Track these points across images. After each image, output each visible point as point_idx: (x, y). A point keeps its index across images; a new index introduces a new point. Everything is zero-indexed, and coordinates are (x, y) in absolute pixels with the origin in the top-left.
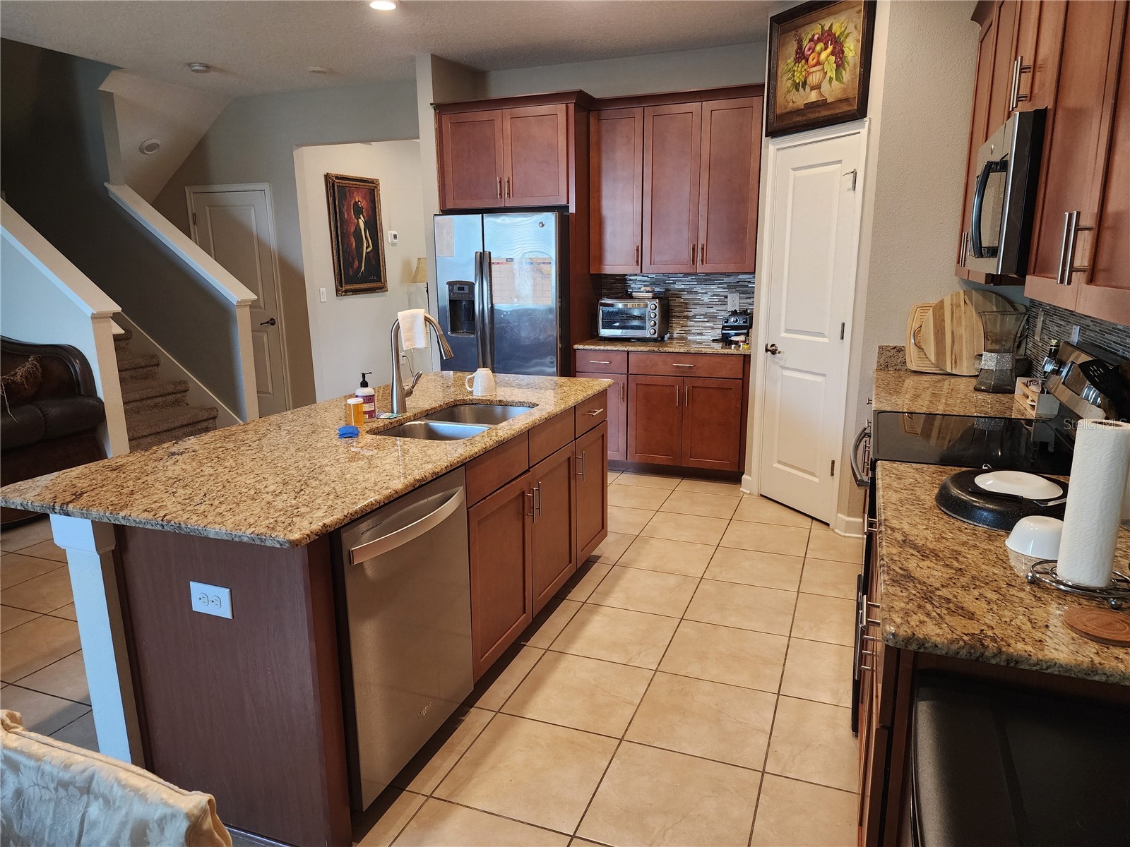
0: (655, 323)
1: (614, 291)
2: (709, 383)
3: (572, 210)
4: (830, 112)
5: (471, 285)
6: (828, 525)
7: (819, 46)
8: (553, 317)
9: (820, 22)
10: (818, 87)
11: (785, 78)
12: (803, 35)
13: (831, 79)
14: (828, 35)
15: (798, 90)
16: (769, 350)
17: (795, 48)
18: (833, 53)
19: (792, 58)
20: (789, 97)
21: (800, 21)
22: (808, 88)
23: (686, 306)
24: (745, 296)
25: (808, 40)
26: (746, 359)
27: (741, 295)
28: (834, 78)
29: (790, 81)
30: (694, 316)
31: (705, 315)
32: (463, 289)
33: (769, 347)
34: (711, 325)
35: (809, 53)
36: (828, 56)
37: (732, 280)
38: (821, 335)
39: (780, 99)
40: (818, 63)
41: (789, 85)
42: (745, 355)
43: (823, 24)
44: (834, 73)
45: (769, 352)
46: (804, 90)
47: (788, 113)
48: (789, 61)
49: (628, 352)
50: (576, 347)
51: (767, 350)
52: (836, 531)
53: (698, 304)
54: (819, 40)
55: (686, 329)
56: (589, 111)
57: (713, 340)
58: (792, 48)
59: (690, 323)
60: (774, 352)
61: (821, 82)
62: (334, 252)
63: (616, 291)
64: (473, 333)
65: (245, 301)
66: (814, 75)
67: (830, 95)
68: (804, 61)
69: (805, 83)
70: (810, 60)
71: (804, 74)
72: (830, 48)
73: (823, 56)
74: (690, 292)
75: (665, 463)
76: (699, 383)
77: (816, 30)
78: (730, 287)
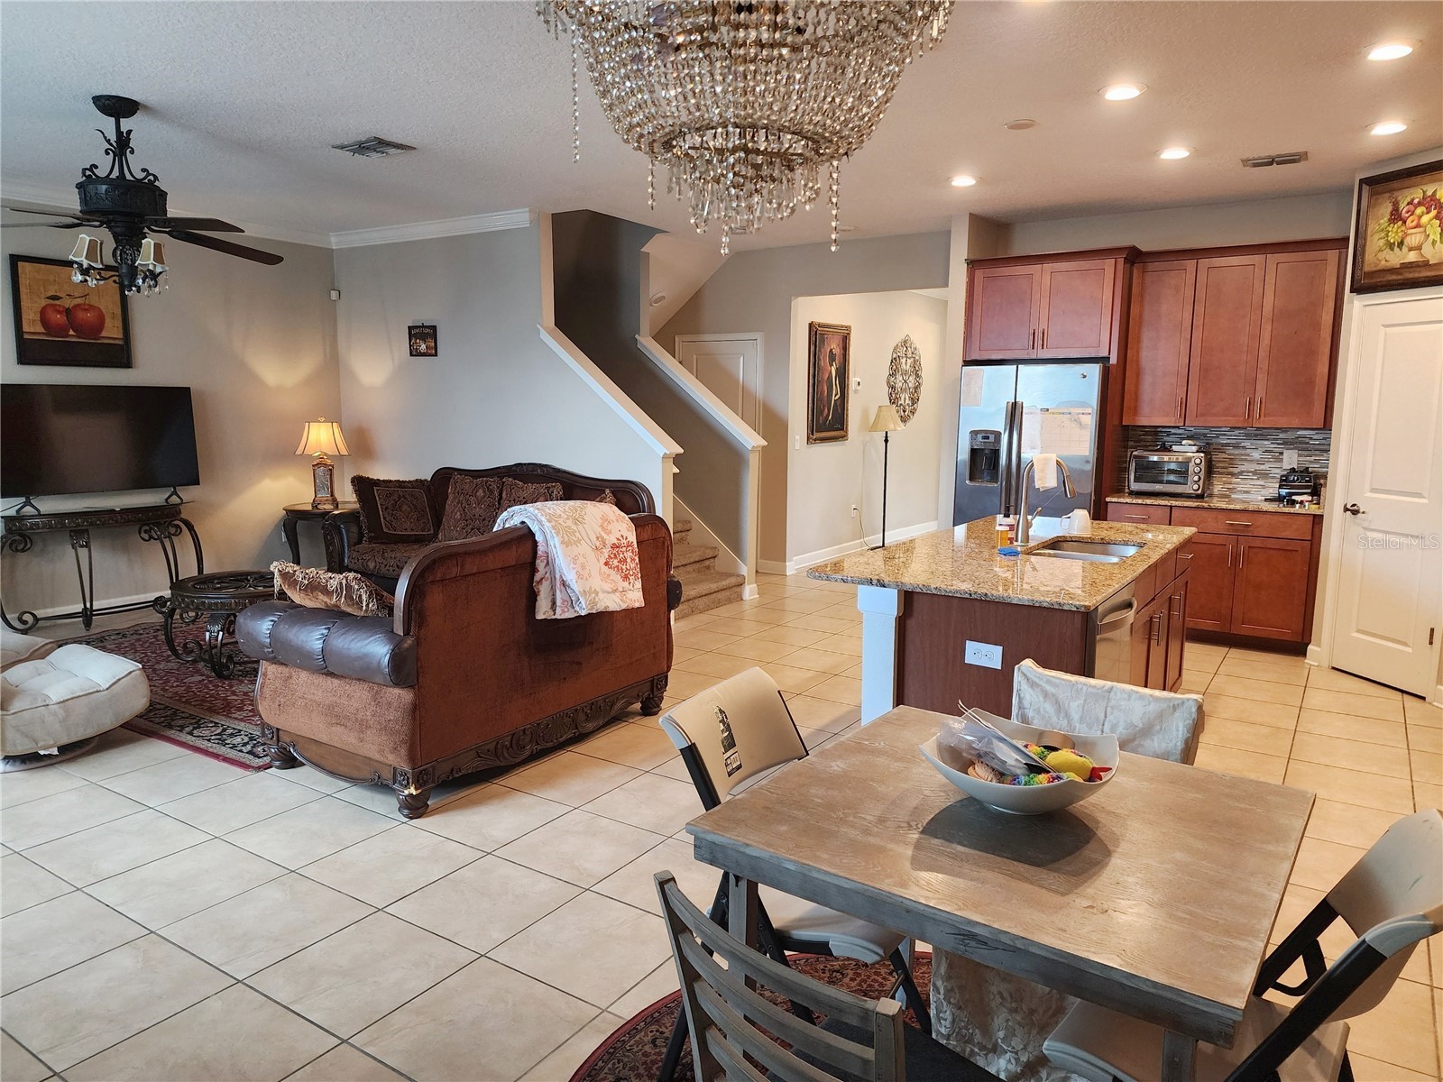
0: (1200, 478)
1: (1141, 444)
2: (1271, 543)
3: (1113, 360)
4: (1433, 273)
5: (998, 435)
6: (1423, 698)
7: (1419, 210)
8: (1090, 467)
9: (1422, 187)
10: (1419, 248)
11: (1376, 237)
12: (1399, 198)
13: (1434, 242)
14: (1431, 200)
15: (1392, 250)
16: (1349, 510)
17: (1390, 208)
18: (1436, 217)
19: (1386, 219)
20: (1381, 256)
21: (1395, 184)
22: (1405, 249)
23: (1232, 462)
24: (1304, 452)
25: (1406, 203)
26: (1317, 520)
27: (1300, 452)
28: (1439, 241)
29: (1383, 241)
30: (1241, 473)
31: (1255, 473)
32: (988, 438)
33: (1348, 507)
34: (1262, 483)
35: (1407, 215)
36: (1431, 220)
37: (1290, 435)
38: (1420, 495)
39: (1370, 256)
40: (1418, 226)
41: (1381, 244)
42: (1314, 515)
43: (1425, 189)
44: (1439, 236)
45: (1348, 513)
46: (1401, 250)
47: (1379, 271)
48: (1382, 221)
49: (1171, 507)
50: (1108, 499)
51: (1346, 510)
52: (1435, 704)
53: (1246, 460)
54: (1420, 204)
55: (1231, 486)
56: (1133, 263)
57: (1266, 500)
58: (1387, 208)
59: (1234, 480)
60: (1355, 512)
61: (1422, 244)
62: (810, 399)
63: (1145, 443)
64: (996, 482)
65: (758, 447)
66: (1413, 237)
67: (1433, 257)
68: (1400, 223)
69: (1401, 244)
70: (1408, 222)
71: (1400, 234)
72: (1434, 213)
73: (1425, 219)
74: (1236, 447)
75: (1211, 629)
76: (1258, 543)
77: (1417, 194)
78: (1286, 443)
